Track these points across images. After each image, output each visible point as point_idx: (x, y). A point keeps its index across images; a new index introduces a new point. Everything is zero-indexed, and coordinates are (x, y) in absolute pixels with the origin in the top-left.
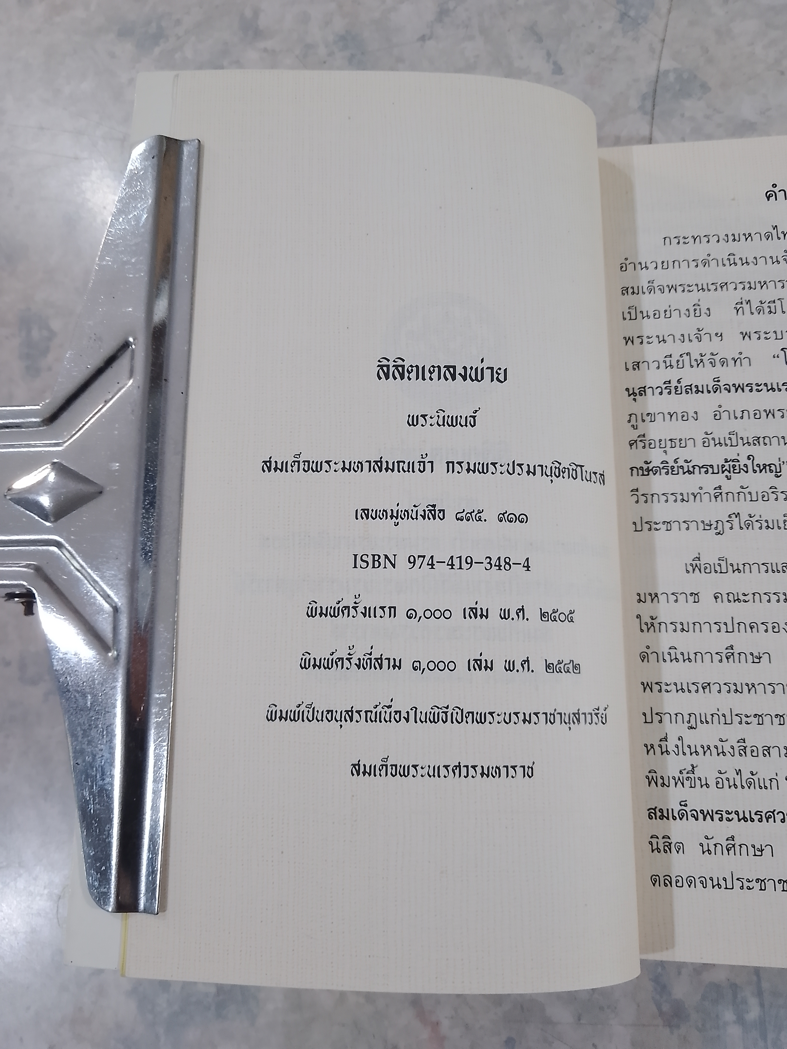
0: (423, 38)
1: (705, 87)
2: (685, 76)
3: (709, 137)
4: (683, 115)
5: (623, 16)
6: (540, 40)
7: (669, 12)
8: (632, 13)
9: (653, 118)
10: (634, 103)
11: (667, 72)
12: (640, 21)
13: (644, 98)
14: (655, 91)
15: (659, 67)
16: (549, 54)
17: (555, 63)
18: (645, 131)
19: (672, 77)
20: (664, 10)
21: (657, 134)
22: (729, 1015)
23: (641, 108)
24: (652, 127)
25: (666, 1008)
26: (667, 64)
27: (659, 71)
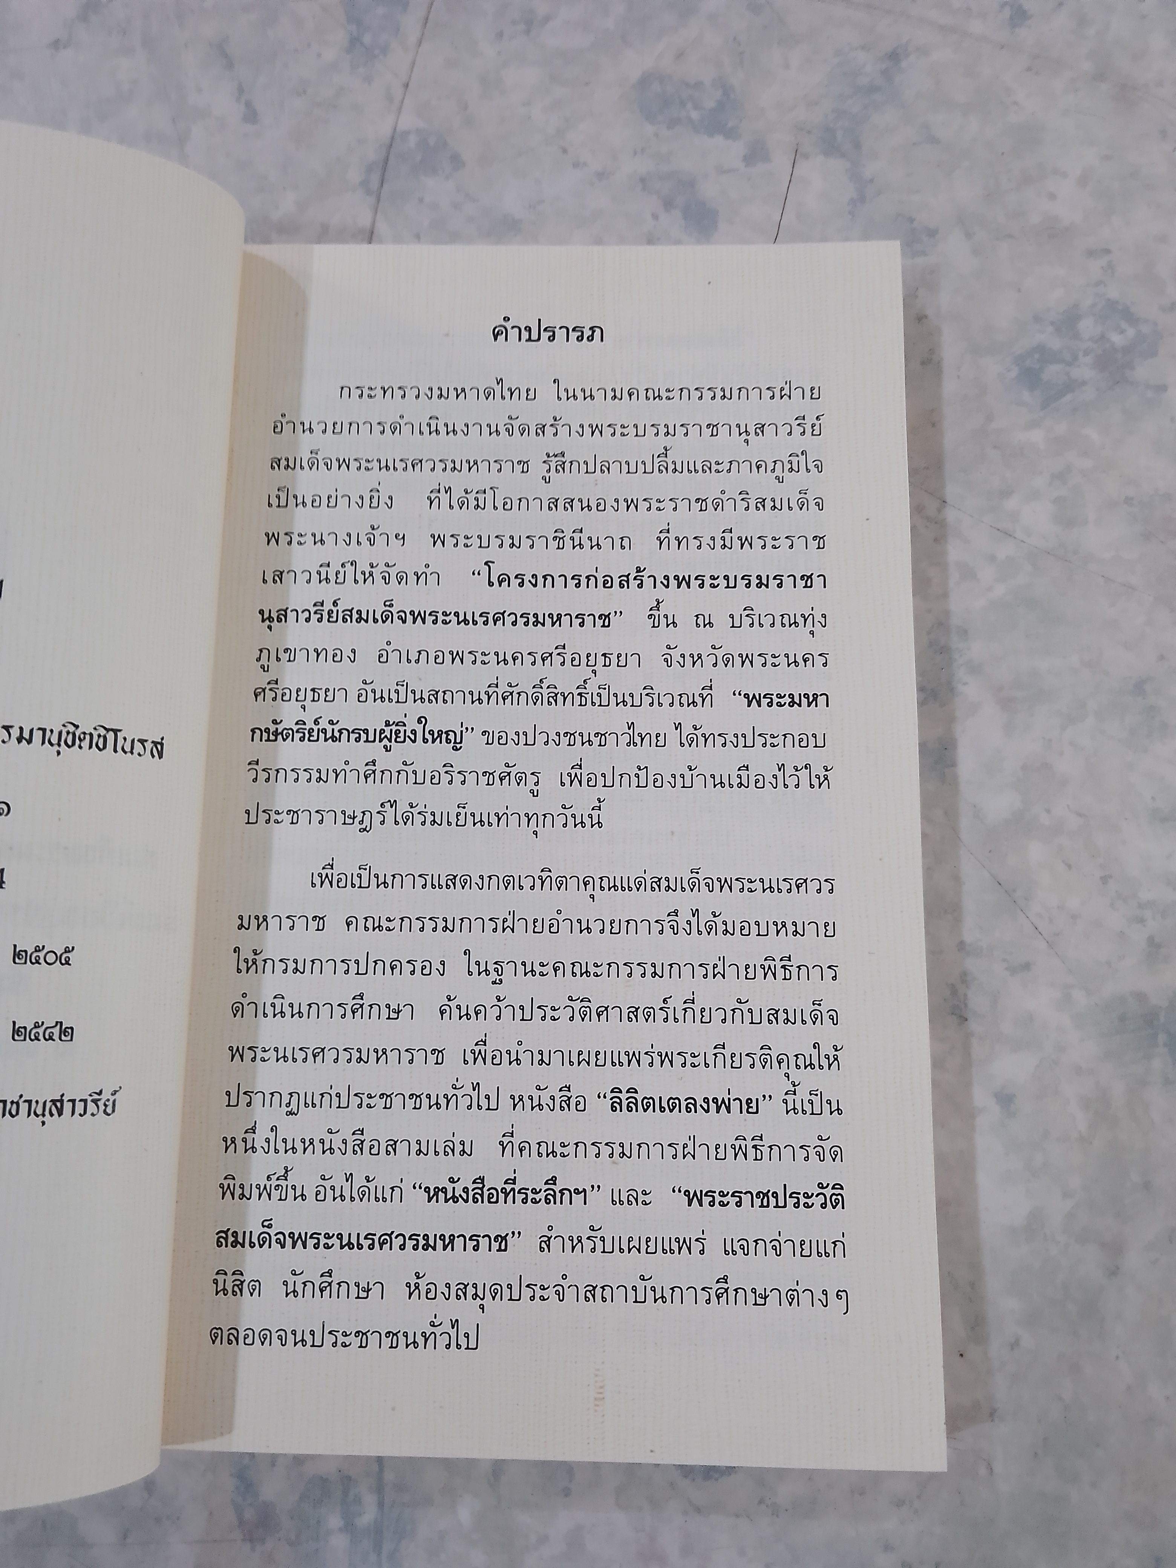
0: (56, 45)
1: (456, 161)
2: (432, 141)
3: (454, 237)
4: (421, 200)
5: (354, 41)
6: (230, 65)
7: (420, 43)
8: (367, 39)
9: (378, 201)
10: (355, 175)
11: (405, 135)
12: (376, 52)
13: (369, 169)
14: (386, 160)
15: (397, 123)
16: (241, 90)
17: (248, 104)
18: (365, 221)
19: (413, 140)
20: (413, 39)
21: (382, 227)
22: (334, 1521)
23: (364, 184)
24: (376, 212)
25: (249, 1514)
26: (408, 121)
27: (395, 129)
